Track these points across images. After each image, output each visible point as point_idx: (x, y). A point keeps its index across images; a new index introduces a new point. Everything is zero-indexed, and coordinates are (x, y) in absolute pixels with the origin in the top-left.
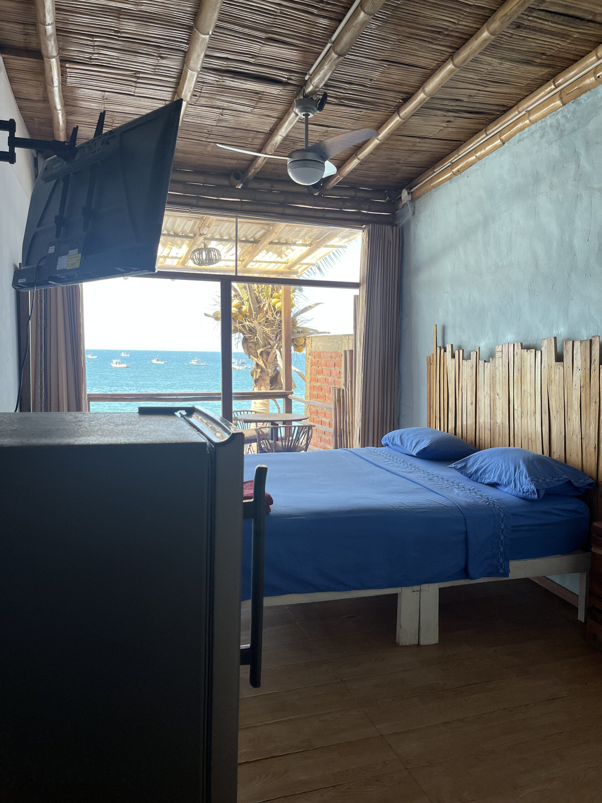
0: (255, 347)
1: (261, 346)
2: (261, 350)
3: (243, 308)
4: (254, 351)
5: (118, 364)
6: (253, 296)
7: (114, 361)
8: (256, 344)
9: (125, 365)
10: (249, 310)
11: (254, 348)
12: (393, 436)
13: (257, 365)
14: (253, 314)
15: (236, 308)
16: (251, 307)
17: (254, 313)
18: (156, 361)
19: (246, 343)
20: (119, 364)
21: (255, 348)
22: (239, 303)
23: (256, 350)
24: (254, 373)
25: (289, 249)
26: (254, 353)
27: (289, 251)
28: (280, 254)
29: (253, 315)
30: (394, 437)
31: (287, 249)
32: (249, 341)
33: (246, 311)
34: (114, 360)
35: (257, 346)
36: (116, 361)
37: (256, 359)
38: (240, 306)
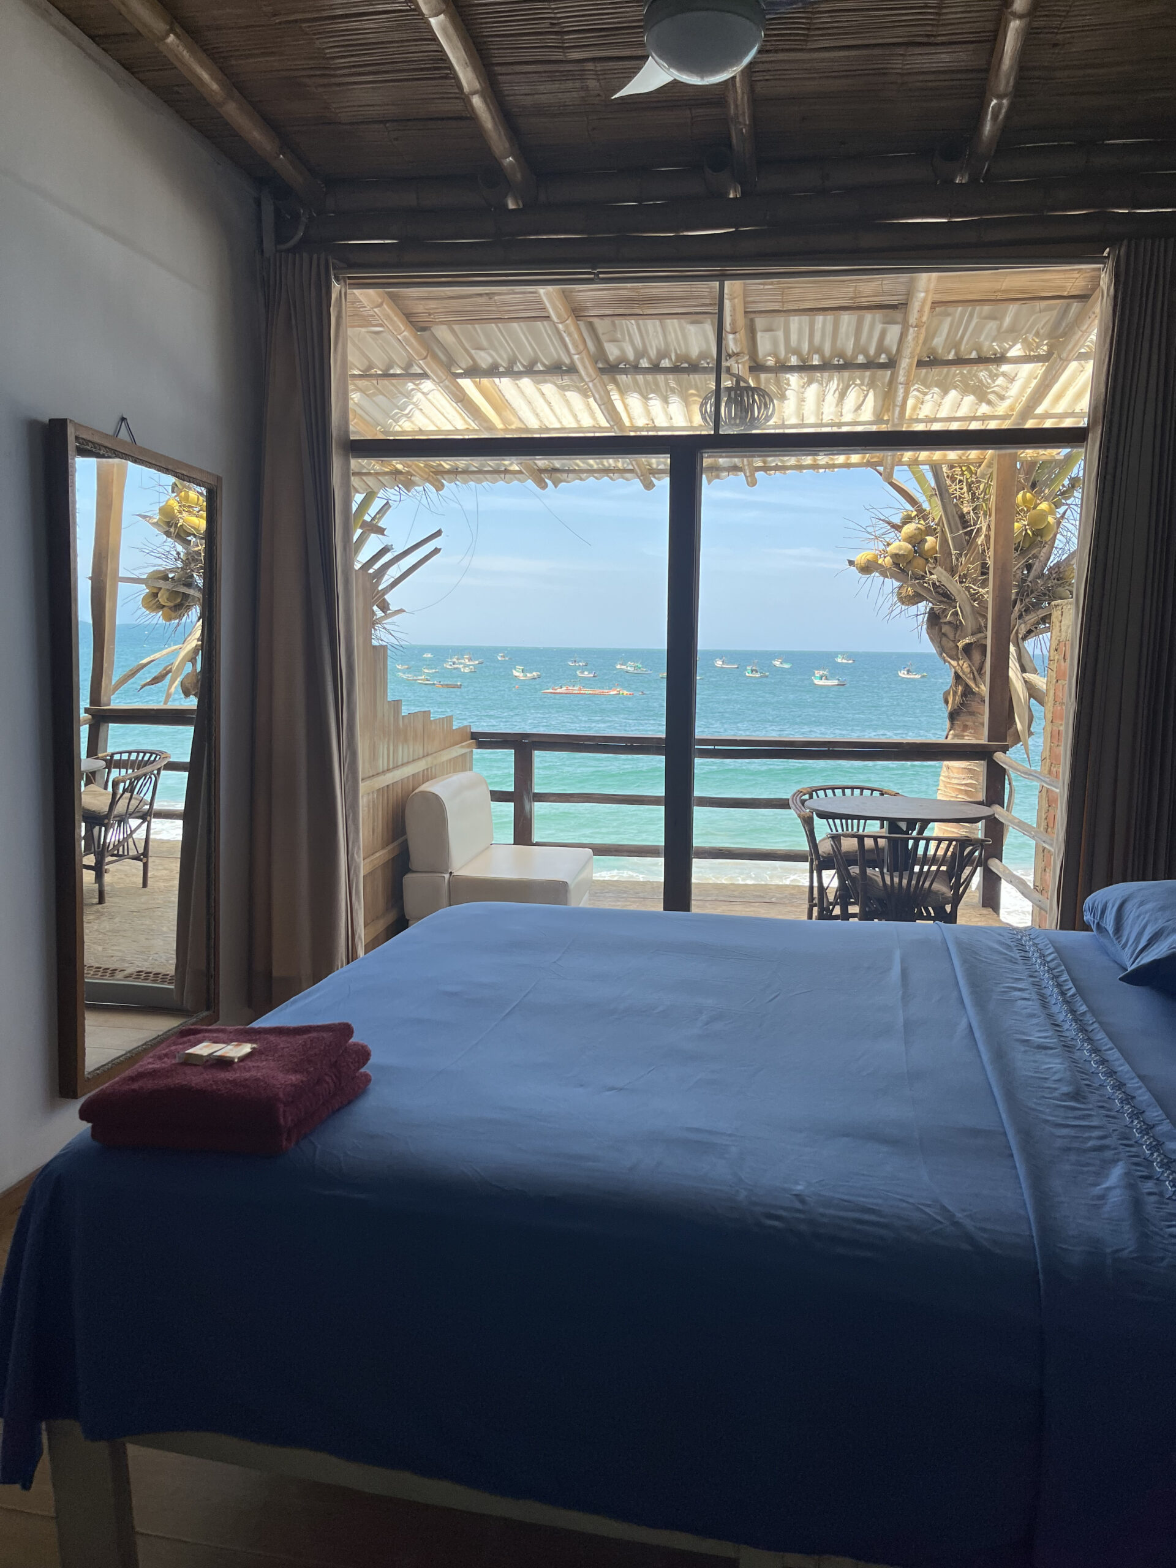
0: (955, 634)
1: (969, 631)
2: (967, 641)
3: (926, 541)
4: (951, 644)
5: (824, 678)
6: (952, 510)
7: (818, 673)
8: (957, 626)
9: (836, 682)
10: (941, 546)
11: (951, 636)
12: (1104, 902)
13: (957, 677)
14: (951, 554)
15: (909, 543)
16: (947, 541)
17: (953, 552)
18: (906, 673)
19: (937, 625)
20: (827, 679)
21: (955, 637)
22: (917, 532)
23: (955, 641)
24: (949, 694)
25: (997, 376)
26: (951, 649)
27: (1000, 381)
28: (981, 394)
29: (953, 557)
30: (1106, 903)
31: (994, 377)
32: (941, 621)
33: (934, 548)
34: (816, 672)
35: (959, 632)
36: (821, 672)
37: (954, 663)
38: (919, 538)
